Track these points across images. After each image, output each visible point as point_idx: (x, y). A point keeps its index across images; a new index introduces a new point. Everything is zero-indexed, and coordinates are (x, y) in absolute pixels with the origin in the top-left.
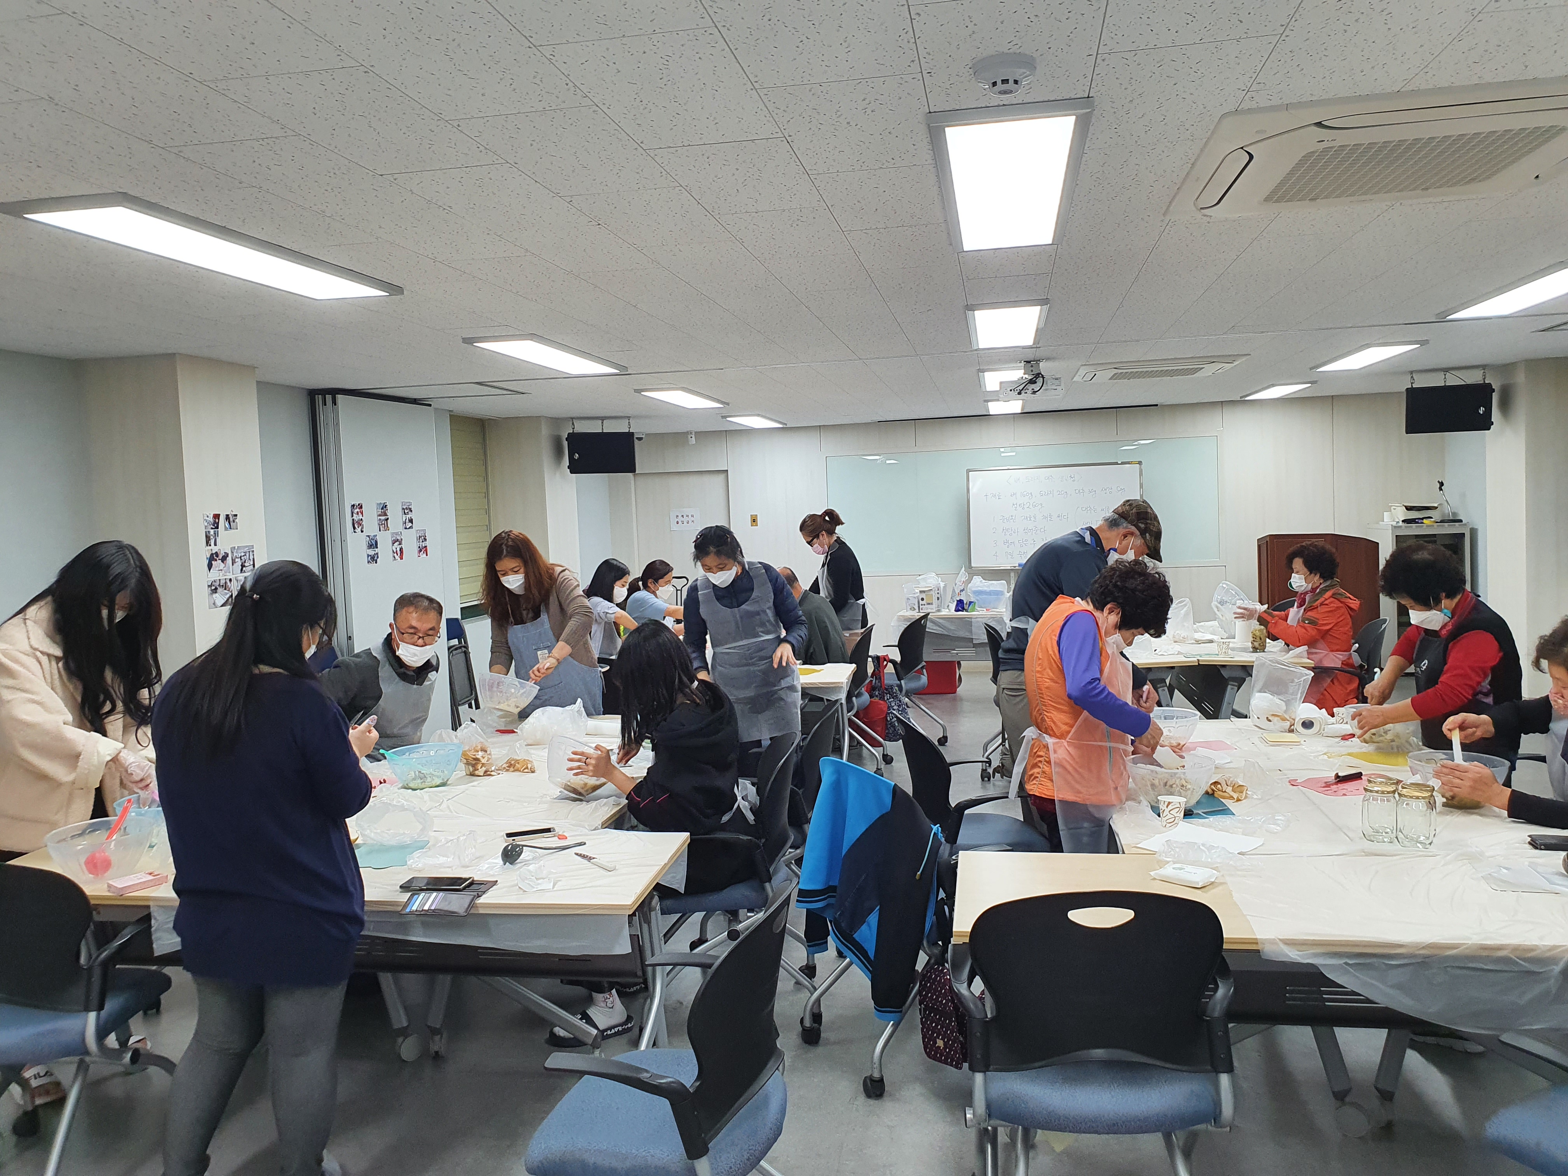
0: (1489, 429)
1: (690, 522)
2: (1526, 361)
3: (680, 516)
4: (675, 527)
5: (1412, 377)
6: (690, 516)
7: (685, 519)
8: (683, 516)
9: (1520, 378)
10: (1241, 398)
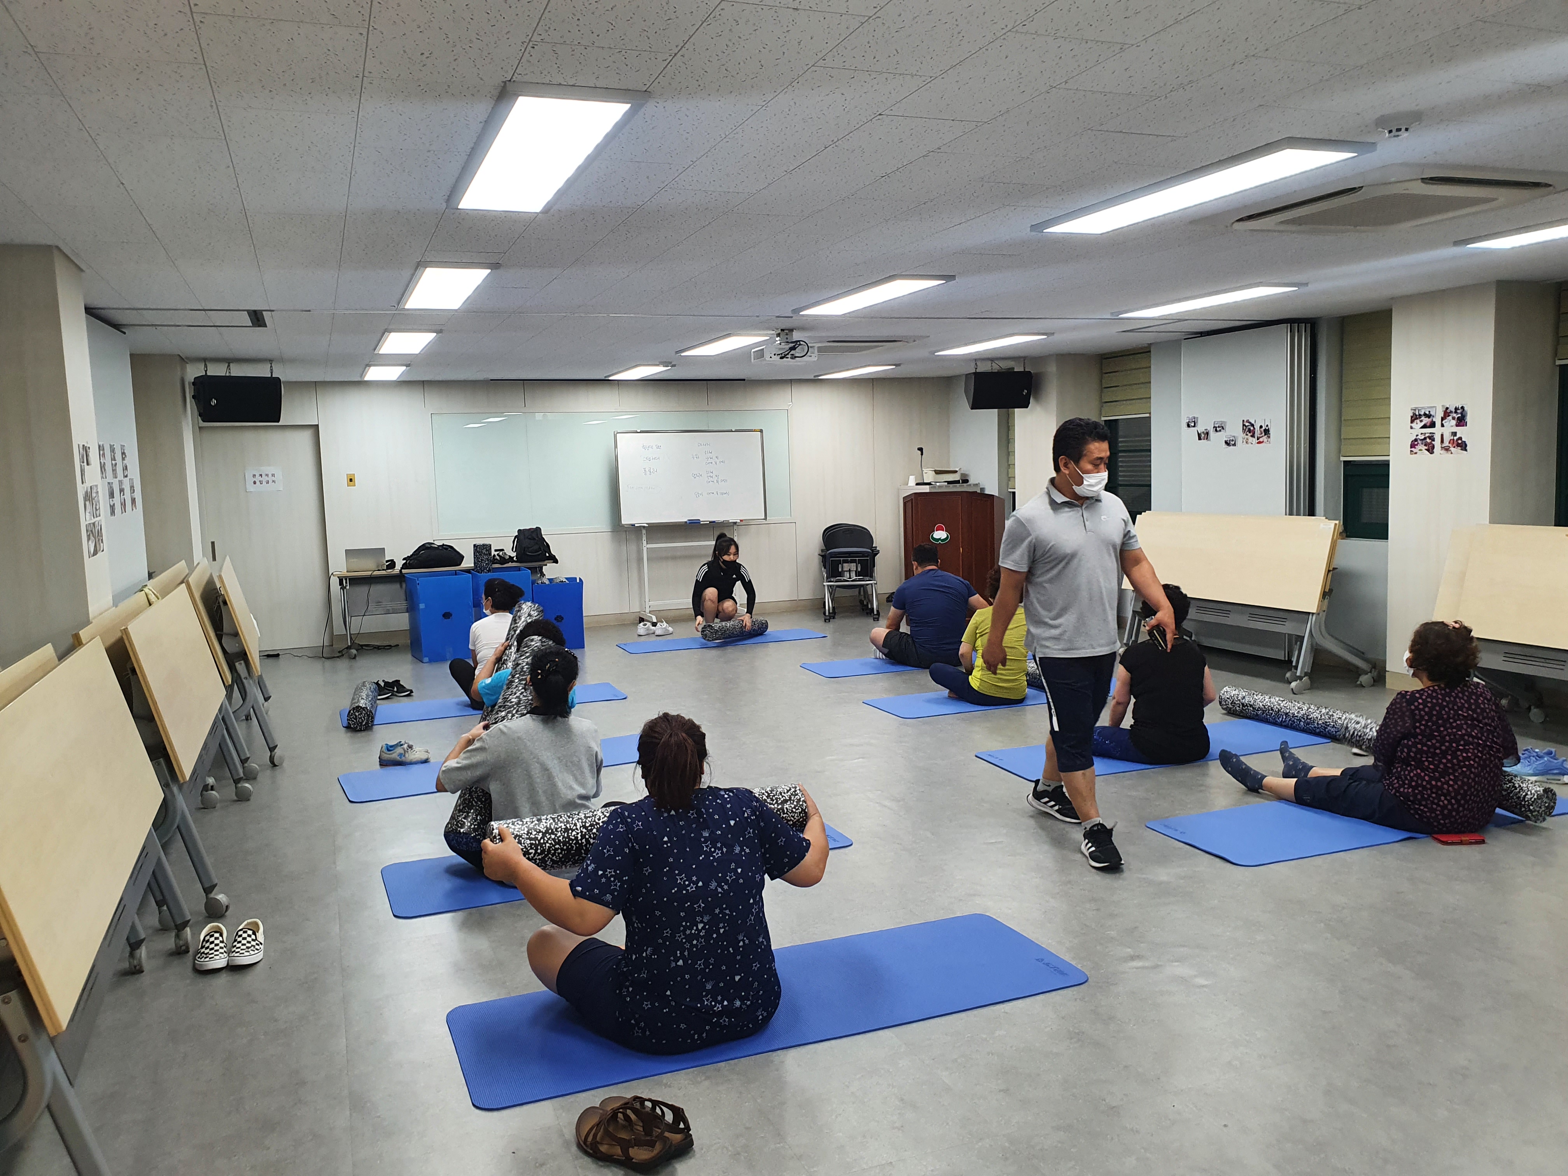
0: (1027, 407)
1: (270, 482)
2: (1057, 355)
3: (257, 476)
4: (251, 487)
5: (976, 364)
6: (270, 475)
7: (264, 479)
8: (261, 475)
9: (1052, 369)
10: (815, 376)
